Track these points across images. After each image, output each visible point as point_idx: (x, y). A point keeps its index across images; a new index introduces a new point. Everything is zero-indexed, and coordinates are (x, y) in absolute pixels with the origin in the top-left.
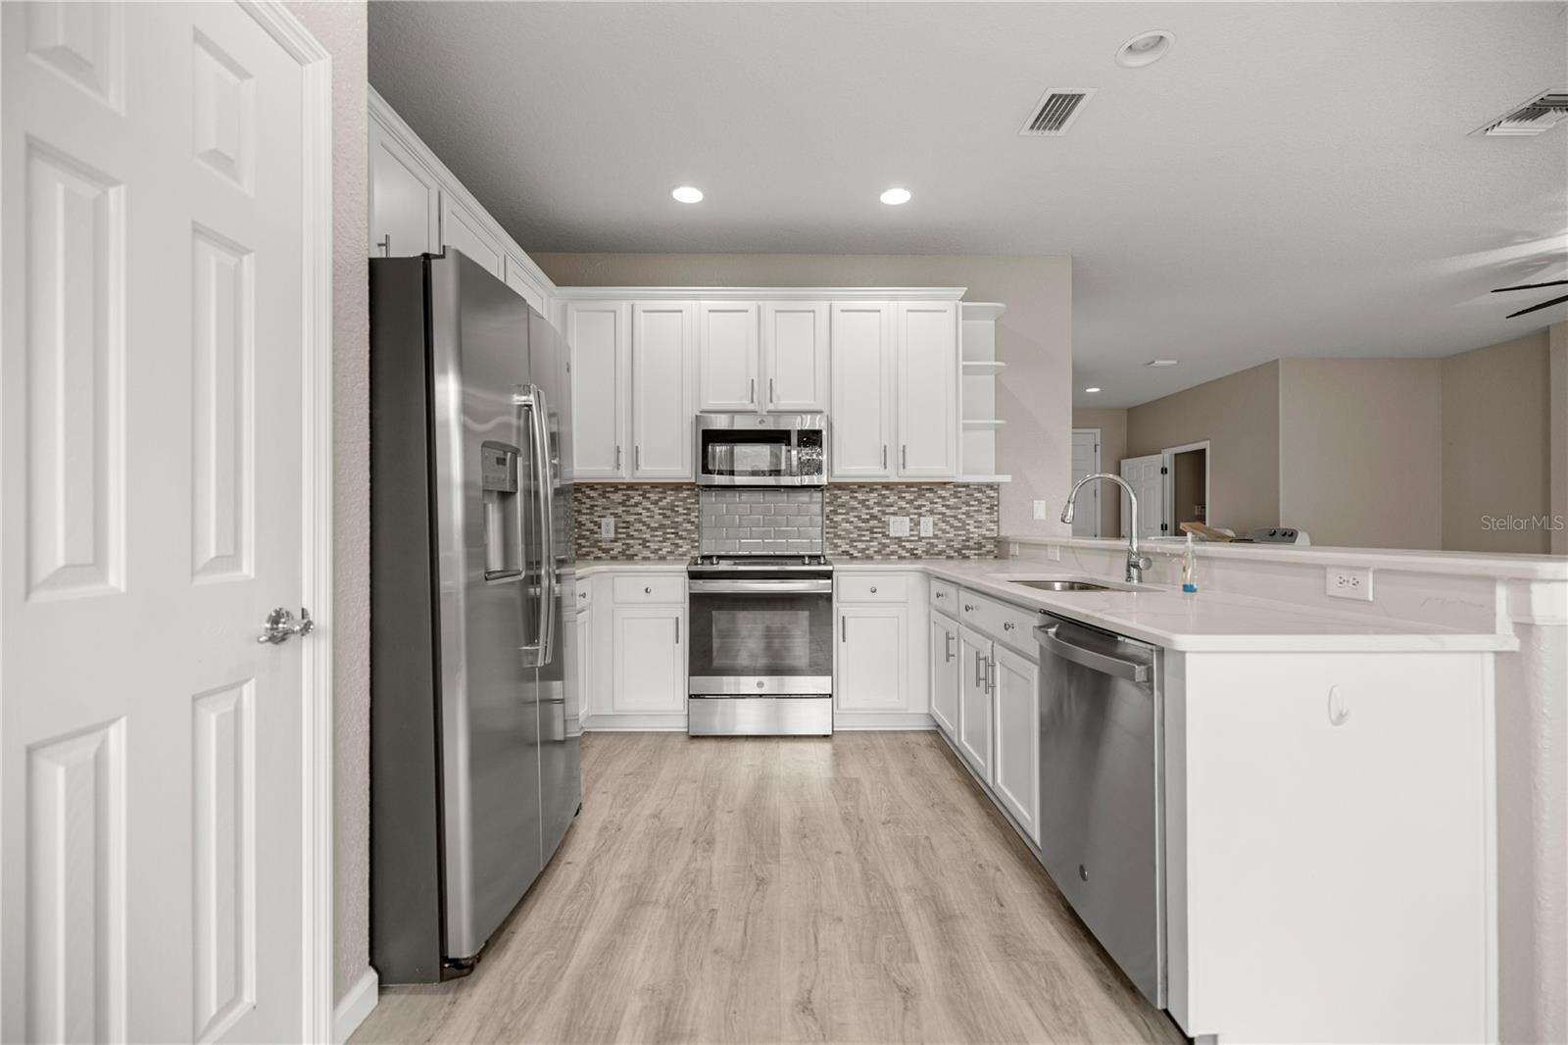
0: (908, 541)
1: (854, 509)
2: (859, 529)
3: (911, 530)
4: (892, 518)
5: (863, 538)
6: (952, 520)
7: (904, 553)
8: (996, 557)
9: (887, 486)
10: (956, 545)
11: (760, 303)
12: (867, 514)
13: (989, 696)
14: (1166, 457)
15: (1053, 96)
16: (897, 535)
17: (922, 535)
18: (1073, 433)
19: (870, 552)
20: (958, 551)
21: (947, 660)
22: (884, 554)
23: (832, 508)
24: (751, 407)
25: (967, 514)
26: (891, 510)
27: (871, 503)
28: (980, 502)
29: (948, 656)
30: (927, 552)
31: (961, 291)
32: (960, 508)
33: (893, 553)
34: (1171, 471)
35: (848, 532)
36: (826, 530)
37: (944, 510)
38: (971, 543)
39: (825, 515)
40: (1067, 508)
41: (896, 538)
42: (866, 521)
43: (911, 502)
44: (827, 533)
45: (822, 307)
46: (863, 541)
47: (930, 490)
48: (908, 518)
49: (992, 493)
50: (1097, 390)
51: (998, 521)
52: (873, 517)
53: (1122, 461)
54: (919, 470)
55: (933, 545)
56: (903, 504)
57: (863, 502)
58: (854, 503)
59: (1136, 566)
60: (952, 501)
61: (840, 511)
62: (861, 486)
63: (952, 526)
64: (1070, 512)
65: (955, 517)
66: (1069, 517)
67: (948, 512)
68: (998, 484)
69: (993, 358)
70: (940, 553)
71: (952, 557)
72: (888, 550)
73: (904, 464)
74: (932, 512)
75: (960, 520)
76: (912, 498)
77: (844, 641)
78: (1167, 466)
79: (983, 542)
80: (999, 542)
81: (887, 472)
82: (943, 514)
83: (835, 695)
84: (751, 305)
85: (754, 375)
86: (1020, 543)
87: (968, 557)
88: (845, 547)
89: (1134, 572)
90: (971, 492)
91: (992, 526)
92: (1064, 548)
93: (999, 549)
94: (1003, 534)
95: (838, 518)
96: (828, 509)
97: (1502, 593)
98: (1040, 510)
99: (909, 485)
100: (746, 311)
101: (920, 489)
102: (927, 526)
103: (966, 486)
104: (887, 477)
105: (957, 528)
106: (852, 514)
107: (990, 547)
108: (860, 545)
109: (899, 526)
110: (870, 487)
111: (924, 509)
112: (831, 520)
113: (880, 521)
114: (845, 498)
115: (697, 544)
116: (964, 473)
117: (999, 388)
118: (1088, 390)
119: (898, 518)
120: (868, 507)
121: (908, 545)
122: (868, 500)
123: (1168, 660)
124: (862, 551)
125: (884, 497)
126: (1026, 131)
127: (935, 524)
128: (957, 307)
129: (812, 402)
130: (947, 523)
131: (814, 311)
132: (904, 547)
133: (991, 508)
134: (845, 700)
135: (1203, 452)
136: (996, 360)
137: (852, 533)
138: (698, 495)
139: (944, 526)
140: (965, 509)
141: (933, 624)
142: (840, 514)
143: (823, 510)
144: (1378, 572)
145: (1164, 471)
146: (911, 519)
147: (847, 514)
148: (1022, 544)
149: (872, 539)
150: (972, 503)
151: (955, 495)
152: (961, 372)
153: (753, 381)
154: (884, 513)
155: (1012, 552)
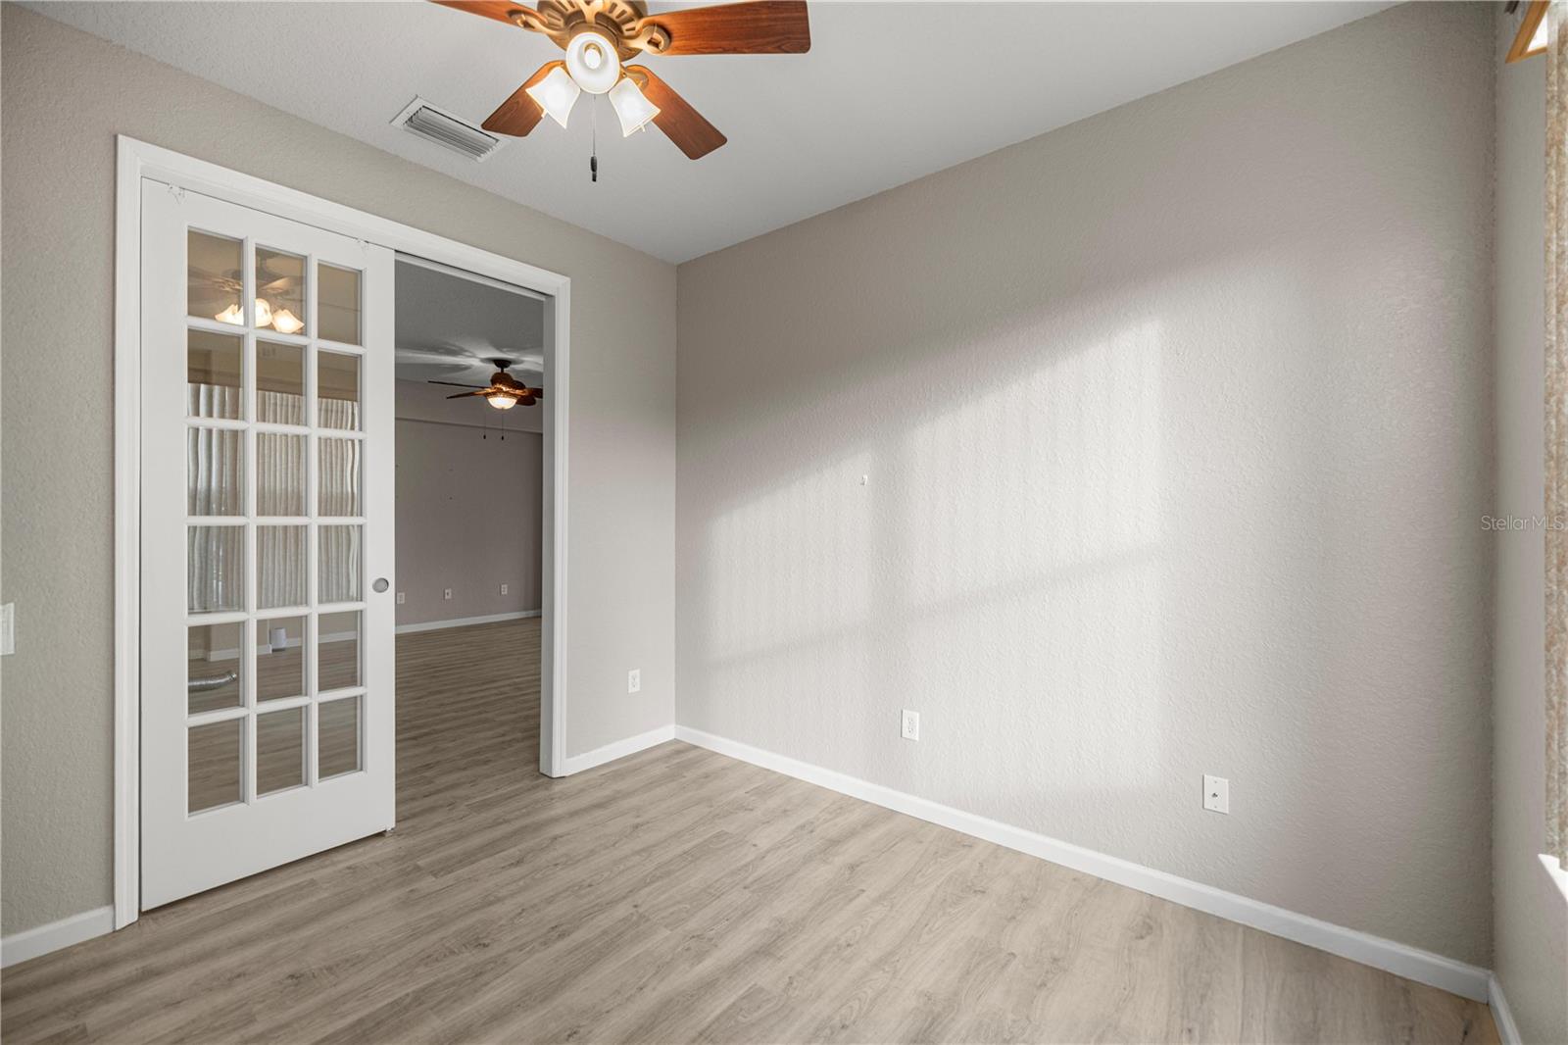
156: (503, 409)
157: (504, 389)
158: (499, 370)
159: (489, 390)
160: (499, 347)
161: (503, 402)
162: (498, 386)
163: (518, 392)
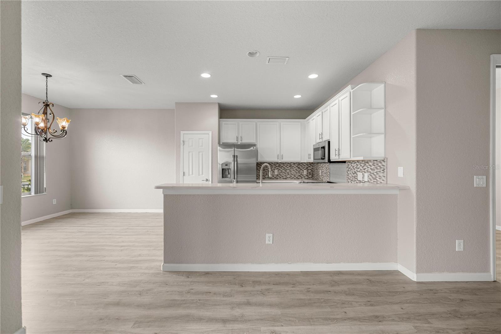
0: (362, 182)
3: (363, 178)
4: (359, 173)
5: (353, 180)
6: (373, 175)
9: (358, 161)
12: (354, 171)
16: (360, 180)
17: (365, 180)
23: (348, 169)
25: (377, 172)
26: (359, 170)
27: (355, 167)
28: (380, 167)
32: (375, 170)
39: (346, 171)
42: (354, 174)
44: (347, 177)
47: (367, 162)
49: (384, 164)
56: (361, 168)
58: (352, 168)
67: (372, 172)
74: (367, 171)
76: (363, 165)
82: (370, 172)
90: (378, 163)
91: (384, 178)
94: (388, 182)
98: (401, 171)
102: (366, 177)
103: (377, 160)
105: (374, 179)
106: (351, 171)
109: (360, 176)
110: (355, 162)
114: (350, 165)
116: (353, 157)
125: (357, 165)
128: (351, 93)
133: (384, 170)
137: (351, 178)
139: (370, 177)
146: (363, 174)
150: (378, 168)
151: (374, 165)
152: (352, 117)
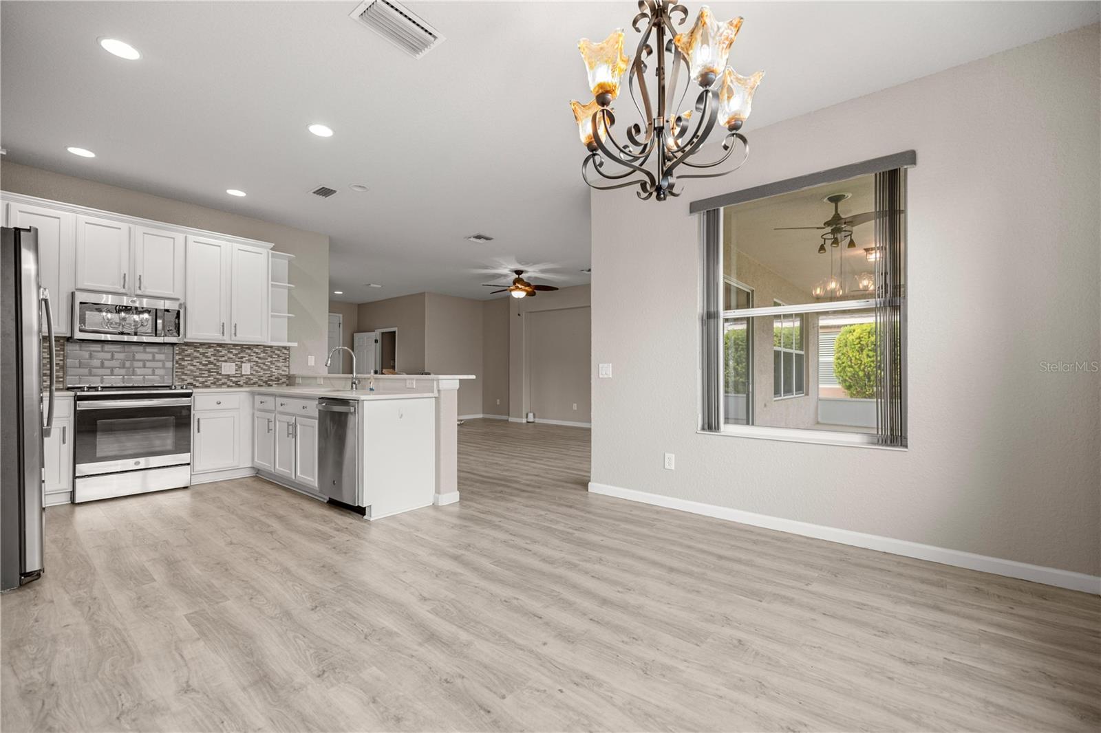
0: (234, 377)
1: (196, 358)
2: (201, 370)
3: (236, 371)
4: (224, 364)
5: (203, 375)
6: (262, 365)
7: (231, 384)
8: (287, 385)
9: (220, 345)
10: (264, 379)
11: (131, 225)
12: (206, 361)
13: (294, 439)
14: (377, 334)
15: (323, 188)
16: (227, 373)
17: (243, 373)
18: (329, 316)
19: (209, 383)
20: (266, 382)
21: (268, 432)
22: (217, 383)
23: (180, 357)
24: (123, 291)
25: (271, 362)
26: (223, 359)
27: (209, 354)
28: (279, 356)
29: (269, 430)
30: (246, 383)
31: (272, 245)
32: (267, 359)
33: (223, 384)
34: (380, 342)
35: (192, 371)
36: (175, 371)
37: (257, 360)
38: (273, 378)
39: (175, 361)
40: (328, 361)
41: (226, 375)
42: (206, 365)
43: (236, 355)
44: (177, 372)
45: (180, 237)
46: (203, 377)
47: (249, 349)
48: (234, 364)
49: (285, 351)
50: (341, 293)
51: (289, 366)
52: (210, 363)
53: (355, 334)
54: (244, 337)
55: (250, 379)
56: (231, 356)
57: (203, 354)
58: (198, 355)
59: (355, 383)
60: (262, 355)
61: (186, 359)
62: (202, 344)
63: (262, 369)
64: (329, 362)
65: (264, 364)
66: (328, 365)
67: (259, 361)
68: (289, 347)
69: (287, 281)
70: (254, 383)
71: (262, 386)
72: (220, 382)
73: (235, 334)
74: (249, 361)
75: (267, 365)
76: (237, 352)
77: (199, 432)
78: (378, 339)
79: (280, 377)
80: (289, 377)
81: (225, 338)
82: (257, 362)
83: (192, 464)
84: (124, 226)
85: (125, 270)
86: (302, 378)
87: (271, 386)
88: (190, 381)
89: (354, 386)
90: (273, 350)
91: (285, 369)
92: (324, 378)
93: (290, 380)
94: (291, 373)
95: (186, 363)
96: (177, 357)
97: (435, 383)
98: (311, 361)
99: (235, 345)
100: (120, 229)
101: (242, 348)
102: (246, 369)
103: (271, 347)
104: (224, 340)
105: (264, 370)
106: (195, 361)
107: (284, 380)
108: (201, 379)
109: (228, 368)
110: (209, 345)
111: (244, 359)
112: (180, 365)
113: (215, 365)
114: (190, 351)
115: (61, 380)
116: (271, 341)
117: (290, 297)
118: (336, 292)
119: (228, 364)
120: (207, 357)
121: (234, 379)
122: (207, 353)
123: (360, 404)
124: (203, 383)
125: (218, 351)
126: (311, 193)
127: (251, 368)
128: (268, 253)
129: (172, 293)
130: (259, 367)
131: (174, 238)
132: (231, 381)
133: (285, 359)
134: (199, 466)
135: (395, 332)
136: (289, 283)
137: (195, 372)
138: (64, 345)
139: (257, 368)
140: (269, 359)
141: (256, 418)
142: (186, 360)
143: (173, 357)
144: (417, 380)
145: (376, 341)
146: (236, 365)
147: (192, 360)
148: (303, 378)
149: (209, 376)
150: (274, 356)
151: (264, 352)
152: (270, 287)
153: (125, 275)
154: (218, 361)
155: (297, 382)
156: (519, 298)
157: (520, 286)
158: (517, 276)
159: (512, 288)
160: (520, 262)
161: (519, 294)
162: (517, 285)
163: (527, 288)
